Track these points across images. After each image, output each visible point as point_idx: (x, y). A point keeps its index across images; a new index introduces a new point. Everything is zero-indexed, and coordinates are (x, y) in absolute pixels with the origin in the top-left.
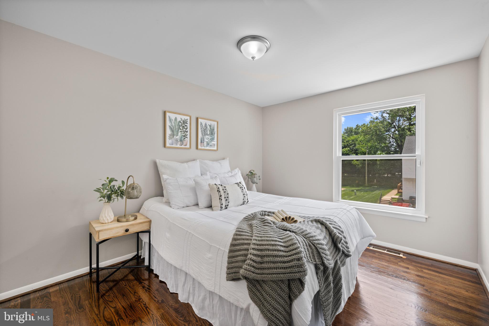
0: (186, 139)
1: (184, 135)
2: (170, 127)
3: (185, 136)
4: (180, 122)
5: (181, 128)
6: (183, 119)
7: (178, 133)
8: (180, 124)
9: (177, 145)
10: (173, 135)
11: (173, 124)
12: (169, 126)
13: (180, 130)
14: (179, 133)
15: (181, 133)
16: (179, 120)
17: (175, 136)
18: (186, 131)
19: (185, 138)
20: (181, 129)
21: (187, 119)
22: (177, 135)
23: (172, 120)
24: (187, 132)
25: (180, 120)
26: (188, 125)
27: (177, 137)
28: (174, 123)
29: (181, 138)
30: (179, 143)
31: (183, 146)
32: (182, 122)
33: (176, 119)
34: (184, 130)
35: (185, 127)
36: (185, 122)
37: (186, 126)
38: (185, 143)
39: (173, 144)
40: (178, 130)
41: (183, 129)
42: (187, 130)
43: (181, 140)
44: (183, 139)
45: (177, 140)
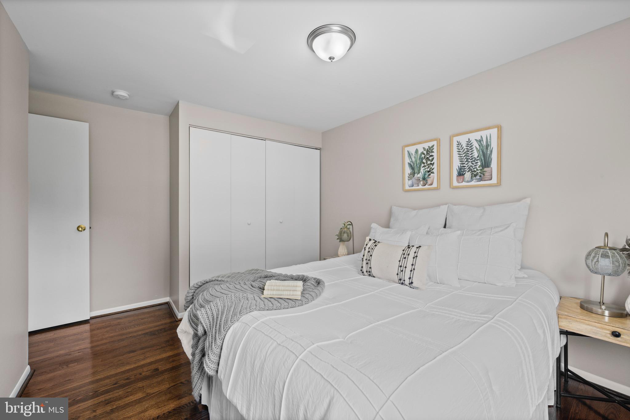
0: (432, 174)
1: (429, 170)
2: (410, 165)
3: (430, 172)
4: (423, 153)
5: (424, 161)
6: (427, 148)
7: (420, 169)
8: (423, 156)
9: (419, 186)
10: (413, 174)
11: (414, 160)
12: (409, 163)
13: (423, 165)
14: (422, 169)
15: (424, 168)
16: (420, 151)
17: (416, 175)
18: (431, 164)
19: (430, 175)
20: (424, 163)
21: (433, 146)
22: (419, 173)
23: (412, 154)
24: (433, 164)
25: (423, 150)
26: (435, 154)
27: (419, 176)
28: (415, 157)
29: (425, 175)
30: (422, 182)
31: (427, 186)
32: (425, 152)
33: (417, 151)
34: (429, 162)
35: (431, 158)
36: (430, 151)
37: (432, 156)
38: (429, 182)
39: (413, 186)
40: (420, 165)
41: (427, 162)
42: (432, 162)
43: (424, 179)
44: (426, 176)
45: (418, 180)
